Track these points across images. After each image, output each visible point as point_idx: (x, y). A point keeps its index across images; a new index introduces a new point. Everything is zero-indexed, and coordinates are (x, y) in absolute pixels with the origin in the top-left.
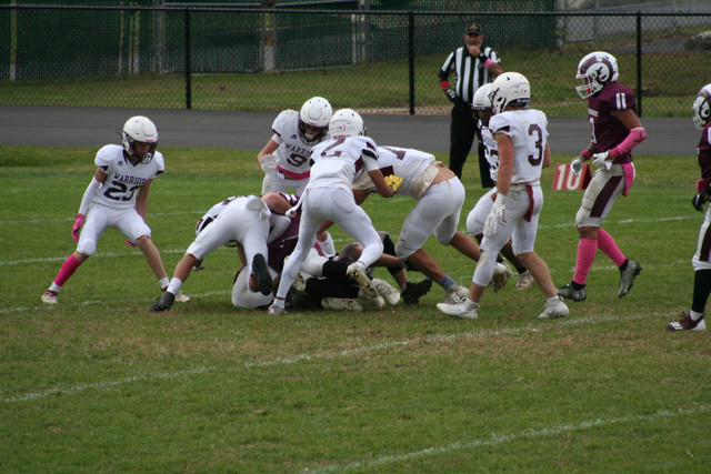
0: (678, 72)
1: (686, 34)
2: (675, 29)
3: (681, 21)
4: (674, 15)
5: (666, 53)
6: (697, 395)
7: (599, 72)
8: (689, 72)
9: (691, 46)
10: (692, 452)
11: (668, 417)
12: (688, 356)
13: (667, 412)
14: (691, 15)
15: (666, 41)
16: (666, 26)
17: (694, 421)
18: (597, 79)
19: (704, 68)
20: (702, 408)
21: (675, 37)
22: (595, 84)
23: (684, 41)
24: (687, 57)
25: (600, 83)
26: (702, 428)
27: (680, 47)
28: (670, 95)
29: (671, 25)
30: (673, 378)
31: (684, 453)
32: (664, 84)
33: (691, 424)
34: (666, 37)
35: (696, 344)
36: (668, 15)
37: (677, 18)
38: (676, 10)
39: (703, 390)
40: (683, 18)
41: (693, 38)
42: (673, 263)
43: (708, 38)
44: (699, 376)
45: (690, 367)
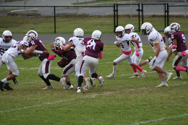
0: (5, 22)
1: (7, 12)
2: (4, 10)
3: (6, 8)
4: (4, 6)
5: (2, 17)
6: (11, 107)
7: (176, 28)
8: (8, 22)
9: (9, 14)
10: (9, 122)
11: (3, 113)
12: (8, 96)
13: (2, 111)
14: (8, 6)
15: (2, 13)
16: (2, 9)
17: (10, 114)
18: (175, 29)
19: (12, 20)
20: (12, 110)
21: (4, 12)
22: (174, 30)
23: (7, 13)
24: (8, 17)
25: (175, 30)
26: (12, 115)
27: (6, 15)
28: (4, 28)
29: (3, 9)
30: (4, 102)
31: (7, 122)
32: (1, 25)
33: (9, 114)
34: (2, 12)
35: (10, 93)
36: (2, 6)
37: (5, 7)
38: (5, 5)
39: (12, 105)
40: (6, 7)
41: (9, 12)
42: (4, 72)
43: (13, 13)
44: (11, 101)
45: (9, 99)
